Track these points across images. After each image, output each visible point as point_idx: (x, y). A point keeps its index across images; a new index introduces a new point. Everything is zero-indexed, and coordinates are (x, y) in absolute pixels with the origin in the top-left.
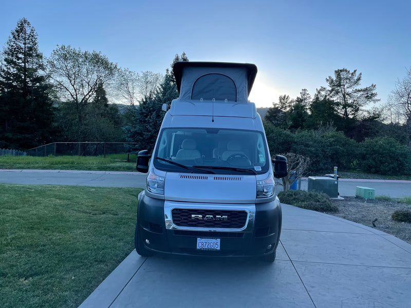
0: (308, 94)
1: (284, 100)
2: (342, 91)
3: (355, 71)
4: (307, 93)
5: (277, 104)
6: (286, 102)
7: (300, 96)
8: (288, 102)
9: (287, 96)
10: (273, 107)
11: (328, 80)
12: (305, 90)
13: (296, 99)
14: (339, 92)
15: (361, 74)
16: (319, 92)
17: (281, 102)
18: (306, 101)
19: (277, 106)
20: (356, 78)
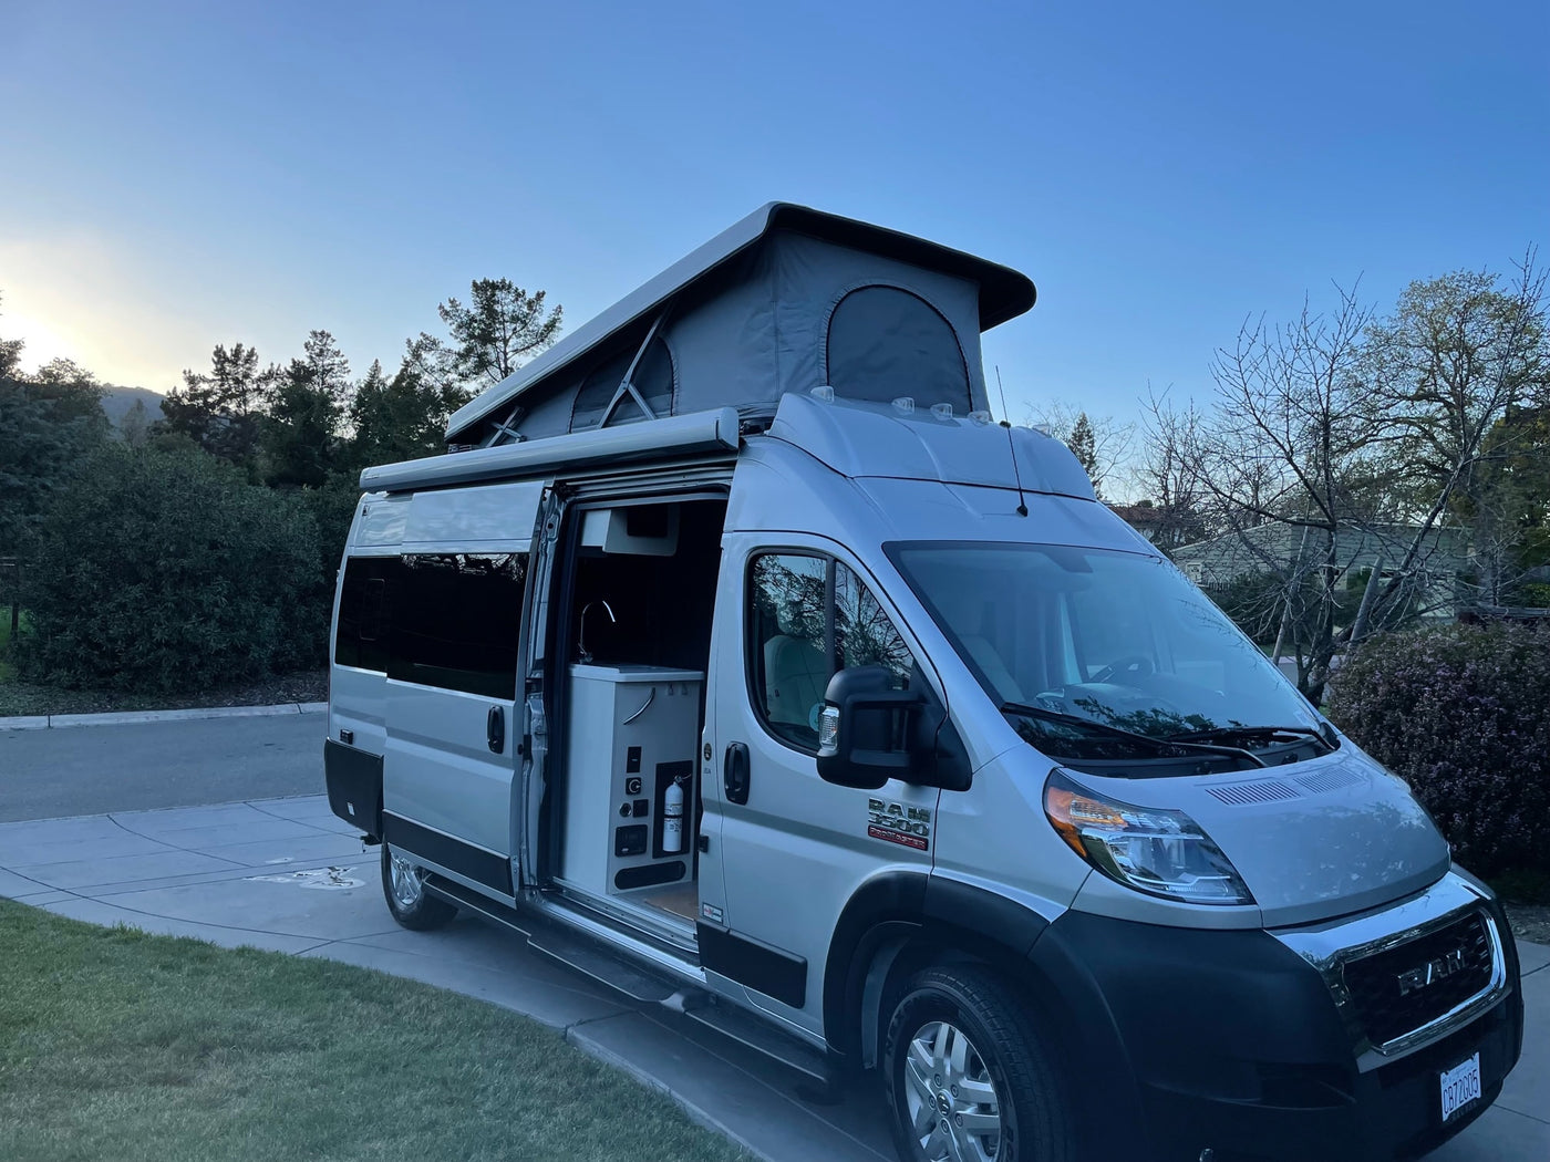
0: (337, 354)
1: (235, 363)
2: (498, 358)
3: (540, 296)
4: (334, 347)
5: (204, 380)
6: (246, 376)
7: (303, 358)
8: (255, 375)
9: (246, 349)
10: (183, 387)
11: (447, 313)
12: (322, 333)
13: (288, 365)
14: (491, 364)
15: (559, 310)
16: (416, 355)
17: (221, 371)
18: (328, 380)
19: (204, 386)
20: (542, 320)
